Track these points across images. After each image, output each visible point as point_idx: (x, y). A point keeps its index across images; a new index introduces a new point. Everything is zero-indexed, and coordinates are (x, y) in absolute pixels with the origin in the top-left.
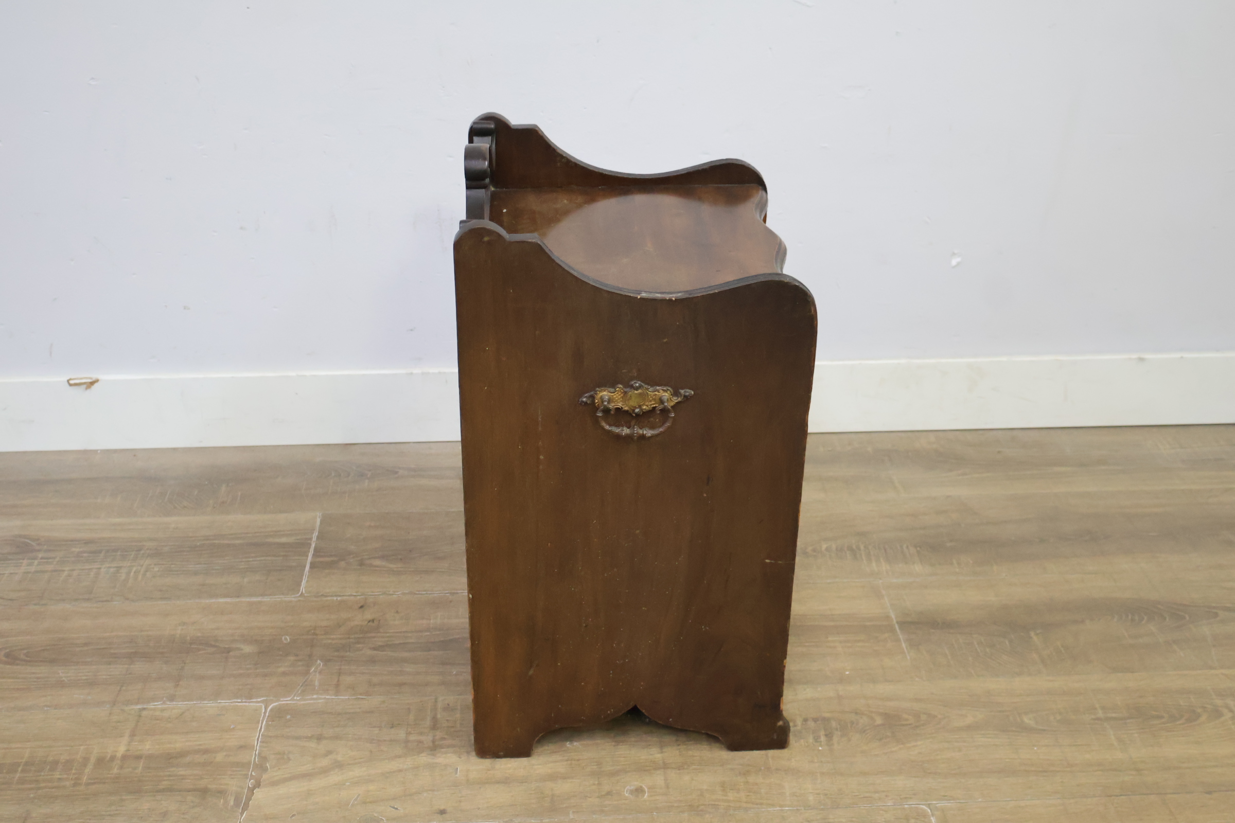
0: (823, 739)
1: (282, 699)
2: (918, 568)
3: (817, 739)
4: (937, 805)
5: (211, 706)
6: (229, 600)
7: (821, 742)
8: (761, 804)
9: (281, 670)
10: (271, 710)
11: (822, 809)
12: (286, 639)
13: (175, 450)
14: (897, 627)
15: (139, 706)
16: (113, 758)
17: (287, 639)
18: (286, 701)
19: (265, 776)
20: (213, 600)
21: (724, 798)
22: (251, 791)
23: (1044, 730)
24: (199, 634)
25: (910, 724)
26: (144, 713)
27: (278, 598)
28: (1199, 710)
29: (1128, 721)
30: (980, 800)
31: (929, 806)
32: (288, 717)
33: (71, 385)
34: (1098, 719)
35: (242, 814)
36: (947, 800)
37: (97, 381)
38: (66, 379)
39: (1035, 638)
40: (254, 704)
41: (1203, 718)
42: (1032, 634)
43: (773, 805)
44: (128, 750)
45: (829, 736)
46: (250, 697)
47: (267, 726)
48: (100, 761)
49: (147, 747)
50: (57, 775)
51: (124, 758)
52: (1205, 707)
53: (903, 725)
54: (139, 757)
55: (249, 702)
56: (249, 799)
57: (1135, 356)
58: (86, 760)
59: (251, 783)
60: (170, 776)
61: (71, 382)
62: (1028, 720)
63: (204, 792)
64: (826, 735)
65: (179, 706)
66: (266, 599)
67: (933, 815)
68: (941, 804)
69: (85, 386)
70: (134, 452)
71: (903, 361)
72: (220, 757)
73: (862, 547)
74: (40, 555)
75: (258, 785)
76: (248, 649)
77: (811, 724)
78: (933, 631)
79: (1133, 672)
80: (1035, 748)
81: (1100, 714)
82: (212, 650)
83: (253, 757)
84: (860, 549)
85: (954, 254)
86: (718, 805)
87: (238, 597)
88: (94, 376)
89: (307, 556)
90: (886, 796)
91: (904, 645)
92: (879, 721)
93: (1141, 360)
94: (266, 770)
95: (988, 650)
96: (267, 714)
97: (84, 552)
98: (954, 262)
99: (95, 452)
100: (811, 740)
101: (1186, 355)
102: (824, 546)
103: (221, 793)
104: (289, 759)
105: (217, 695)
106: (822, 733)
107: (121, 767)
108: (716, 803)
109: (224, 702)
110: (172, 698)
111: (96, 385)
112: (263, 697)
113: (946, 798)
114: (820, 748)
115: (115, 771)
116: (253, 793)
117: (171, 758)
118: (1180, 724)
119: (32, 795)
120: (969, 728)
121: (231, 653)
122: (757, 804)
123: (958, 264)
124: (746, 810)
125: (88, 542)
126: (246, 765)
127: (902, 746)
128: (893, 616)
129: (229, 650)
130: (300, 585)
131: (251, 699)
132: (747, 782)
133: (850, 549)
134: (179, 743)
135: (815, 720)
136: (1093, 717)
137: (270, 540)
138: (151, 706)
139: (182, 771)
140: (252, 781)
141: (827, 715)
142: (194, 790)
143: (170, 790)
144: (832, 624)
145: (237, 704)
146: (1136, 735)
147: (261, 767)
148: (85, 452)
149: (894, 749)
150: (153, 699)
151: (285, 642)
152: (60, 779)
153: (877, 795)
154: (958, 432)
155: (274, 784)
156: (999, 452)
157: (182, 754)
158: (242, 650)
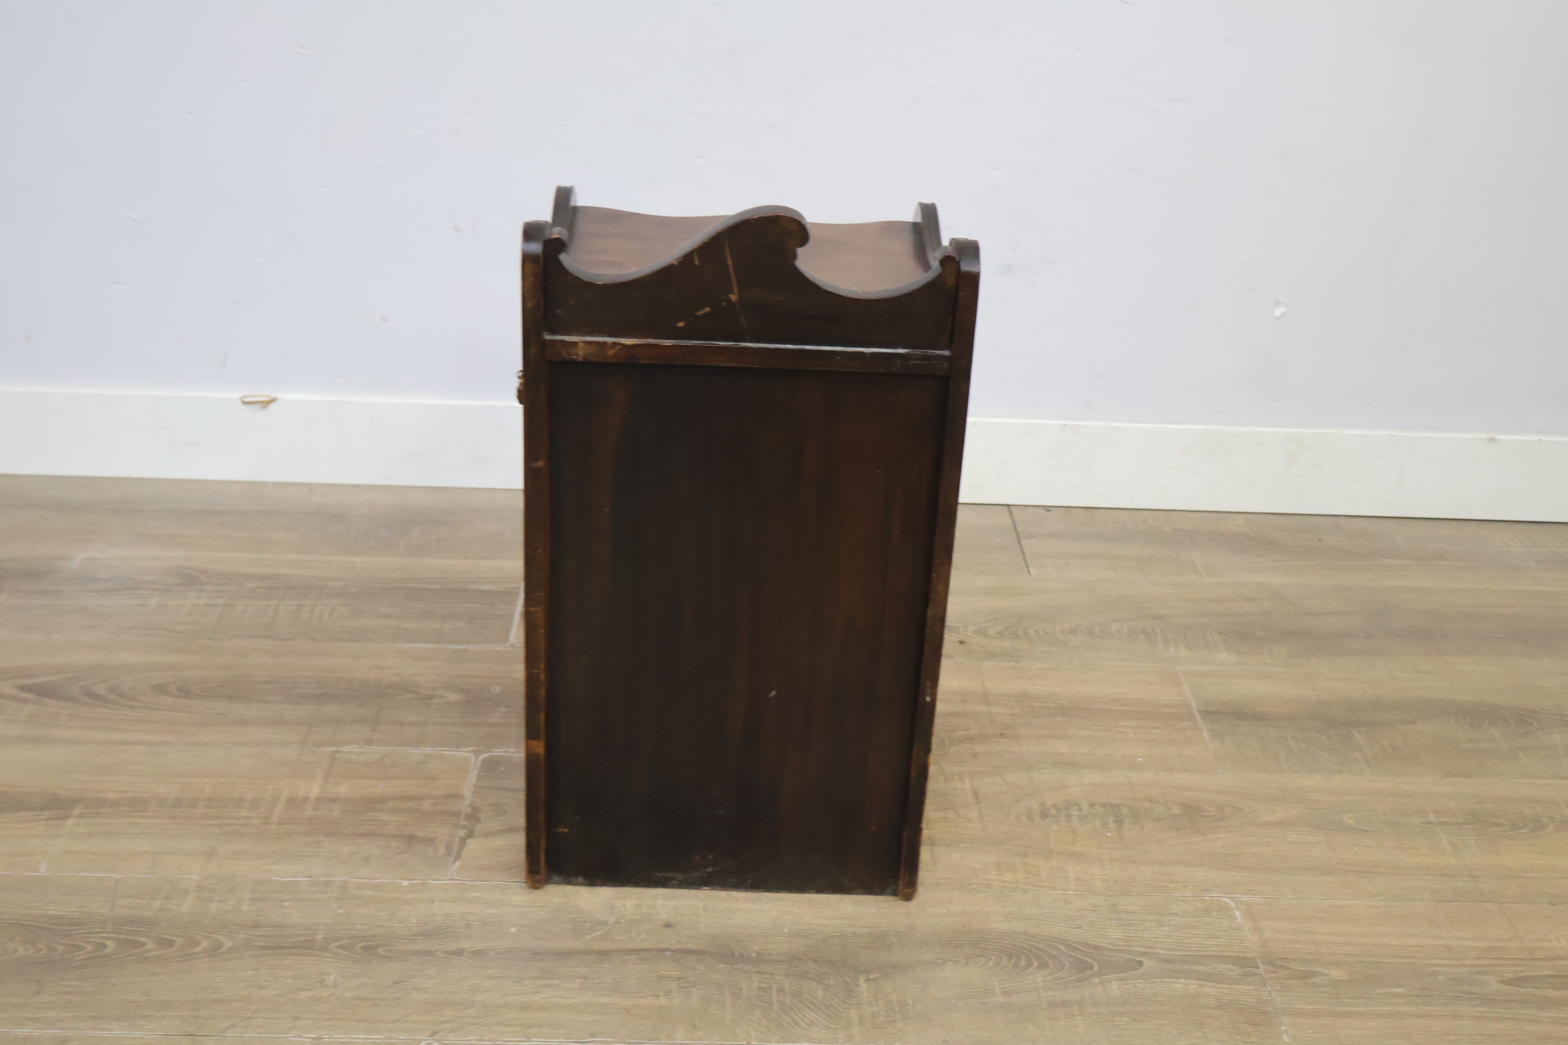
0: (1112, 824)
1: (493, 750)
2: (1222, 656)
3: (1105, 825)
4: (1242, 899)
5: (415, 753)
6: (428, 646)
7: (1109, 828)
8: (1042, 886)
9: (492, 720)
10: (483, 761)
11: (1111, 896)
12: (495, 689)
13: (358, 486)
14: (1198, 716)
15: (333, 749)
16: (306, 799)
17: (498, 689)
18: (498, 752)
19: (479, 827)
20: (410, 646)
21: (1000, 878)
22: (463, 841)
23: (1367, 831)
24: (396, 679)
25: (1212, 816)
26: (338, 755)
27: (485, 647)
28: (1546, 821)
29: (1464, 826)
30: (1291, 897)
31: (1232, 899)
32: (502, 769)
33: (245, 403)
34: (1429, 823)
35: (454, 863)
36: (1252, 894)
37: (274, 400)
38: (236, 395)
39: (1358, 737)
40: (462, 753)
41: (1550, 828)
42: (1355, 732)
43: (1055, 889)
44: (322, 792)
45: (1119, 822)
46: (457, 745)
47: (479, 778)
48: (292, 802)
49: (344, 789)
50: (244, 813)
51: (318, 799)
52: (1553, 818)
53: (1204, 816)
54: (335, 800)
55: (458, 751)
56: (461, 848)
57: (1484, 436)
58: (275, 800)
59: (462, 833)
60: (372, 821)
61: (246, 400)
62: (1347, 819)
63: (411, 839)
64: (1115, 822)
65: (378, 750)
66: (471, 647)
67: (1237, 909)
68: (1245, 899)
69: (259, 406)
70: (310, 487)
71: (1211, 427)
72: (426, 805)
73: (1158, 631)
74: (210, 588)
75: (470, 835)
76: (453, 697)
77: (1099, 809)
78: (1239, 722)
79: (1469, 777)
80: (1356, 848)
81: (1432, 818)
82: (410, 696)
83: (464, 807)
84: (1155, 633)
85: (1278, 303)
86: (991, 885)
87: (439, 643)
88: (272, 394)
89: (515, 605)
90: (1184, 887)
91: (1206, 735)
92: (1176, 810)
93: (1493, 440)
94: (478, 820)
95: (1303, 745)
96: (478, 764)
97: (259, 588)
98: (1278, 312)
99: (265, 484)
100: (1098, 825)
101: (1545, 438)
102: (1114, 627)
103: (430, 841)
104: (505, 812)
105: (419, 742)
106: (1111, 819)
107: (315, 809)
108: (991, 883)
109: (428, 750)
110: (370, 742)
111: (273, 406)
112: (473, 746)
113: (1252, 892)
114: (1109, 834)
115: (309, 812)
116: (465, 844)
117: (372, 803)
118: (1524, 833)
119: (217, 832)
120: (1280, 823)
121: (435, 701)
122: (1036, 886)
123: (1283, 315)
124: (1024, 891)
125: (262, 578)
126: (456, 814)
127: (1201, 837)
128: (1193, 704)
129: (431, 697)
130: (507, 633)
131: (459, 748)
132: (1025, 864)
133: (1145, 632)
134: (379, 788)
135: (1104, 806)
136: (1423, 820)
137: (474, 587)
138: (346, 749)
139: (384, 817)
140: (465, 831)
141: (1117, 801)
142: (399, 836)
143: (372, 835)
144: (1122, 708)
145: (443, 752)
146: (1472, 841)
147: (473, 817)
148: (254, 484)
149: (1193, 840)
150: (348, 742)
151: (496, 692)
152: (247, 817)
153: (1174, 885)
154: (1273, 516)
155: (489, 835)
156: (1320, 540)
157: (382, 800)
158: (444, 697)
